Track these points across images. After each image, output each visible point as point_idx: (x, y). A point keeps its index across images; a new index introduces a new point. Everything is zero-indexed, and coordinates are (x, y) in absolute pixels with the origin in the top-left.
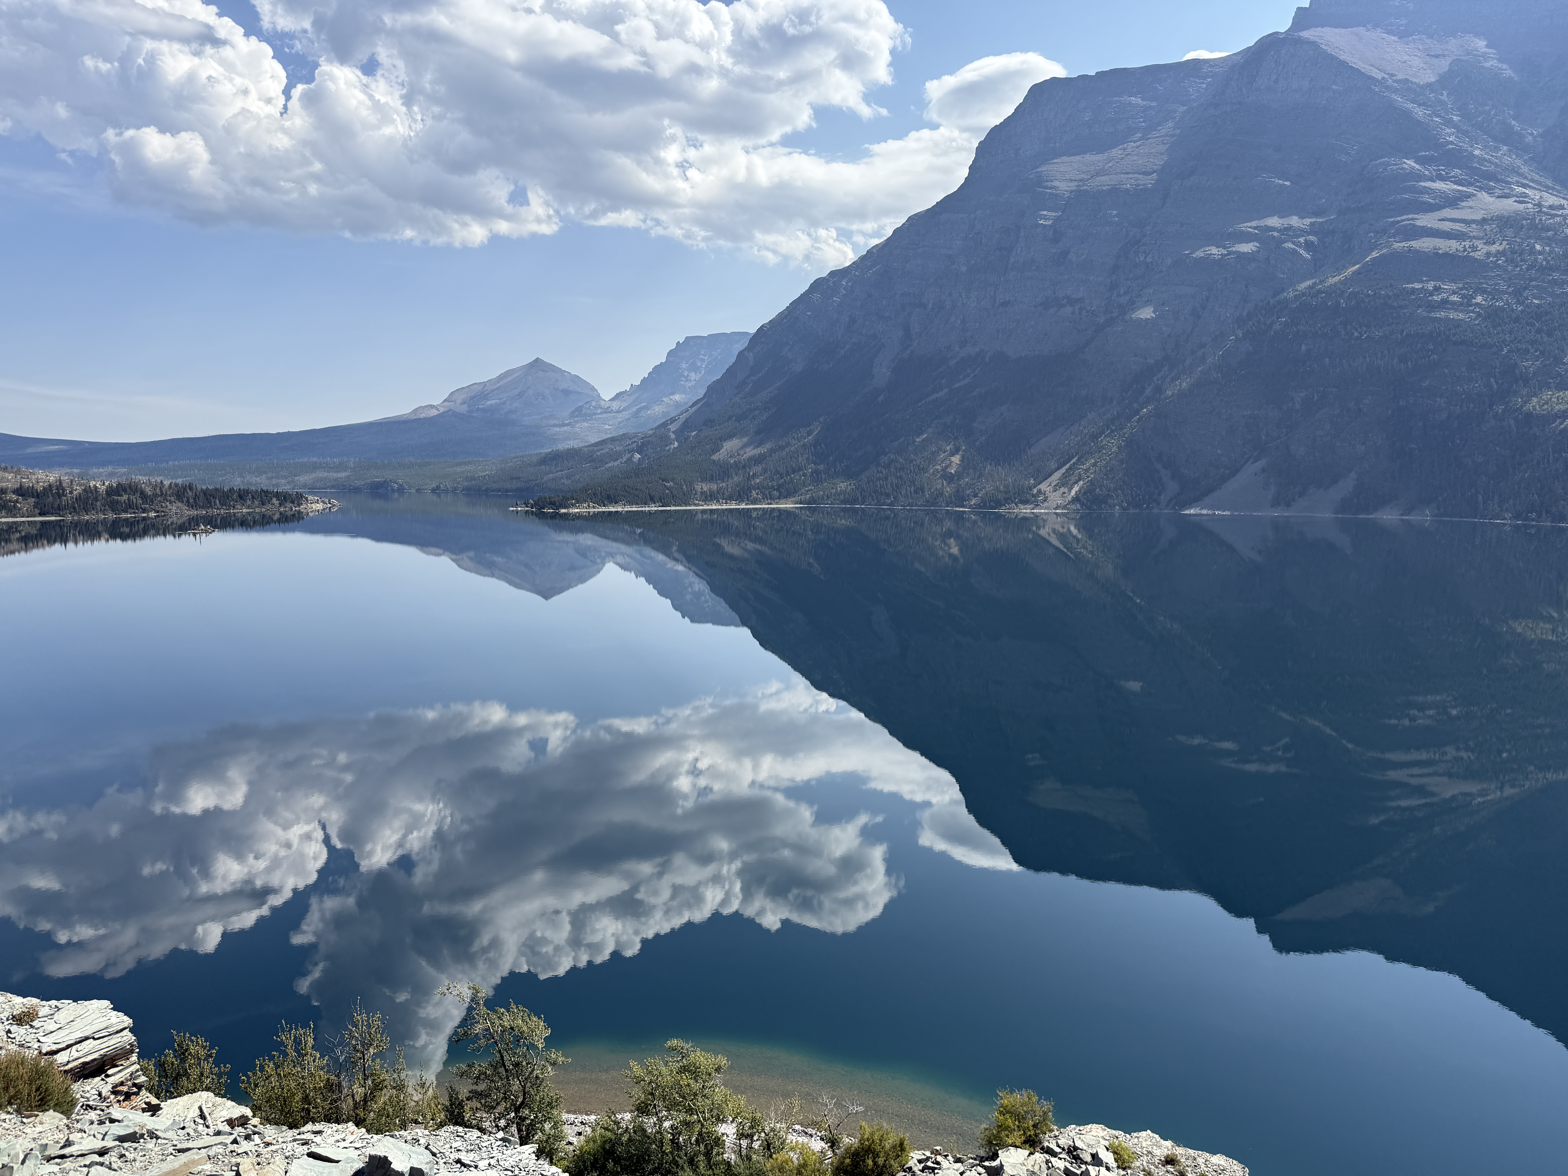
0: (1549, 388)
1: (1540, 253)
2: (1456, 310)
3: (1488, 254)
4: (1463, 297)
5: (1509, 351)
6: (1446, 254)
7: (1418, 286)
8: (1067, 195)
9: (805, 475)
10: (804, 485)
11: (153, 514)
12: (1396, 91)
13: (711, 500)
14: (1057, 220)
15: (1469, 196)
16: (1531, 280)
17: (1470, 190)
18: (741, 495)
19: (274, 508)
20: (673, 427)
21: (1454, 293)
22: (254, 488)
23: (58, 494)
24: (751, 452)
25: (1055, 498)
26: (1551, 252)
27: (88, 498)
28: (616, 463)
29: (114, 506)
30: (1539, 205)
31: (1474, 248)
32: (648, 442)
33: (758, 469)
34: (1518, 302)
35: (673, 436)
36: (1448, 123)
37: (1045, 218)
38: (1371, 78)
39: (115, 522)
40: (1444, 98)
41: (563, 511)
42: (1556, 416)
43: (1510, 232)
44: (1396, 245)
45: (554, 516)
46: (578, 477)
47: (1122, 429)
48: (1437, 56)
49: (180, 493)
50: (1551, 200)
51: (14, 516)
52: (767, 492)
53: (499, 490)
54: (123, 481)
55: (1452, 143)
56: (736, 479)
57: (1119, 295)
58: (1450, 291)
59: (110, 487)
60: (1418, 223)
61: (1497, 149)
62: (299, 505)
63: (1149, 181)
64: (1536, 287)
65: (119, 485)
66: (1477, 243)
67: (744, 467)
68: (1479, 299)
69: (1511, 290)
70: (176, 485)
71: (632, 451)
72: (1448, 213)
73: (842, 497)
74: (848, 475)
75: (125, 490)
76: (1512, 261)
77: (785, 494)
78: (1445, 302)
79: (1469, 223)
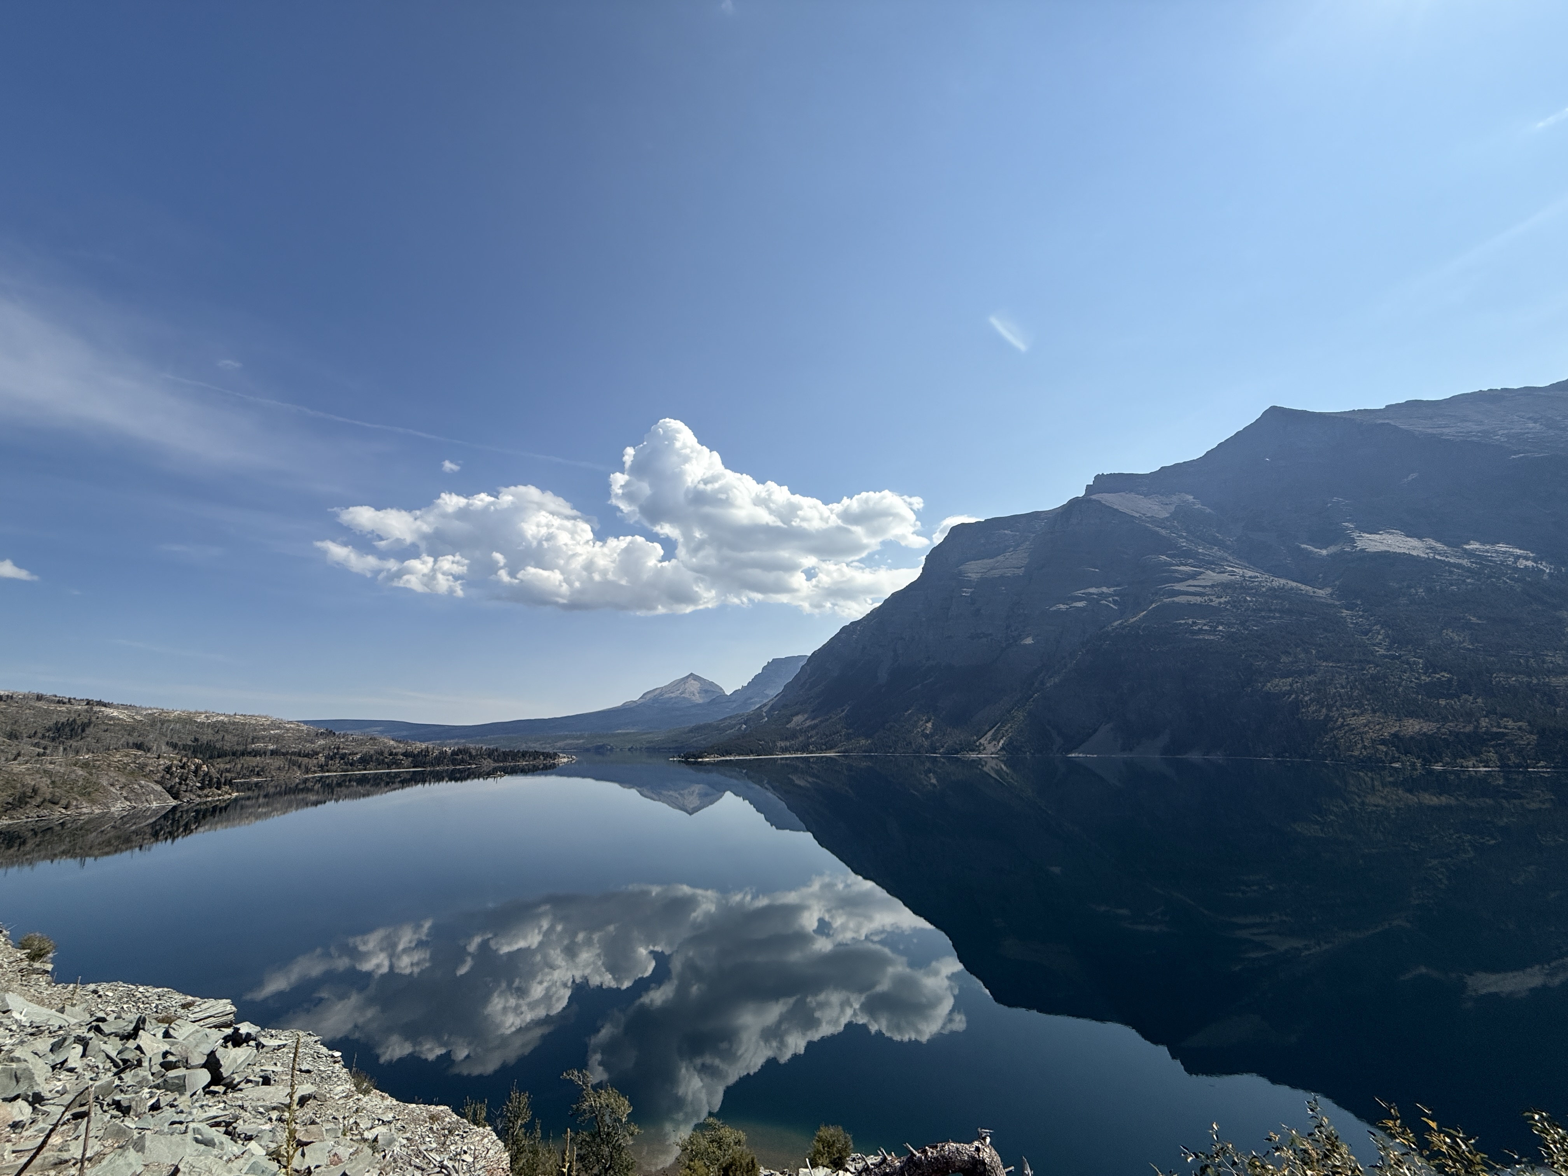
0: (1276, 677)
1: (1250, 602)
2: (1209, 635)
3: (1220, 603)
4: (1211, 627)
5: (1245, 657)
6: (1195, 604)
7: (1183, 622)
8: (976, 580)
9: (840, 736)
10: (841, 742)
11: (474, 766)
12: (1148, 522)
13: (786, 752)
14: (972, 593)
15: (1201, 573)
16: (1249, 617)
17: (1201, 570)
18: (804, 748)
19: (541, 761)
20: (765, 709)
21: (1205, 625)
22: (531, 750)
23: (425, 755)
24: (808, 723)
25: (990, 748)
26: (1256, 601)
27: (440, 757)
28: (732, 731)
29: (454, 762)
30: (1243, 576)
31: (1211, 601)
32: (750, 718)
33: (814, 732)
34: (1245, 629)
35: (764, 714)
36: (1182, 537)
37: (965, 592)
38: (1132, 516)
39: (453, 770)
40: (1176, 523)
41: (700, 760)
42: (1284, 695)
43: (1229, 591)
44: (1165, 600)
45: (696, 763)
46: (709, 739)
47: (1024, 706)
48: (1167, 504)
49: (490, 754)
50: (1250, 573)
51: (400, 768)
52: (818, 746)
53: (665, 748)
54: (461, 747)
55: (1185, 546)
56: (801, 739)
57: (1011, 631)
58: (1201, 624)
59: (454, 750)
60: (1175, 588)
61: (1212, 549)
62: (554, 759)
63: (1021, 572)
64: (1253, 620)
65: (459, 749)
66: (1211, 597)
67: (805, 732)
68: (1221, 628)
69: (1238, 622)
70: (489, 749)
71: (742, 724)
72: (1191, 582)
73: (863, 749)
74: (867, 737)
75: (461, 752)
76: (1235, 606)
77: (830, 748)
78: (1201, 630)
79: (1204, 587)
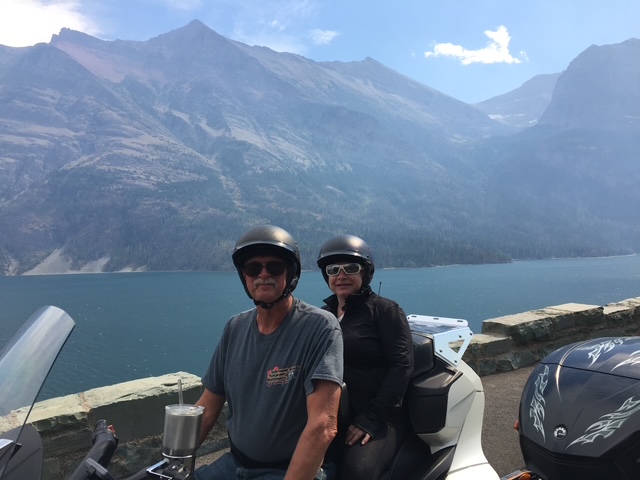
1: (172, 161)
2: (144, 182)
3: (153, 159)
4: (146, 176)
5: (167, 200)
6: (136, 157)
7: (126, 170)
12: (105, 83)
15: (142, 134)
16: (170, 172)
21: (142, 174)
26: (175, 161)
30: (168, 142)
34: (167, 180)
36: (129, 102)
38: (94, 75)
40: (126, 90)
43: (159, 151)
44: (115, 151)
48: (119, 72)
55: (132, 110)
60: (122, 142)
61: (149, 116)
64: (173, 175)
66: (147, 154)
68: (152, 178)
69: (163, 175)
76: (162, 163)
78: (139, 177)
79: (143, 145)
